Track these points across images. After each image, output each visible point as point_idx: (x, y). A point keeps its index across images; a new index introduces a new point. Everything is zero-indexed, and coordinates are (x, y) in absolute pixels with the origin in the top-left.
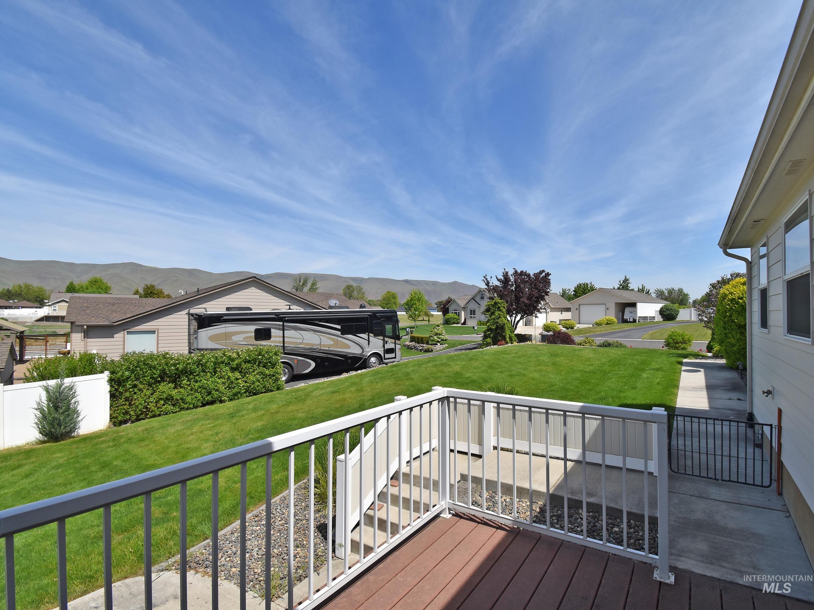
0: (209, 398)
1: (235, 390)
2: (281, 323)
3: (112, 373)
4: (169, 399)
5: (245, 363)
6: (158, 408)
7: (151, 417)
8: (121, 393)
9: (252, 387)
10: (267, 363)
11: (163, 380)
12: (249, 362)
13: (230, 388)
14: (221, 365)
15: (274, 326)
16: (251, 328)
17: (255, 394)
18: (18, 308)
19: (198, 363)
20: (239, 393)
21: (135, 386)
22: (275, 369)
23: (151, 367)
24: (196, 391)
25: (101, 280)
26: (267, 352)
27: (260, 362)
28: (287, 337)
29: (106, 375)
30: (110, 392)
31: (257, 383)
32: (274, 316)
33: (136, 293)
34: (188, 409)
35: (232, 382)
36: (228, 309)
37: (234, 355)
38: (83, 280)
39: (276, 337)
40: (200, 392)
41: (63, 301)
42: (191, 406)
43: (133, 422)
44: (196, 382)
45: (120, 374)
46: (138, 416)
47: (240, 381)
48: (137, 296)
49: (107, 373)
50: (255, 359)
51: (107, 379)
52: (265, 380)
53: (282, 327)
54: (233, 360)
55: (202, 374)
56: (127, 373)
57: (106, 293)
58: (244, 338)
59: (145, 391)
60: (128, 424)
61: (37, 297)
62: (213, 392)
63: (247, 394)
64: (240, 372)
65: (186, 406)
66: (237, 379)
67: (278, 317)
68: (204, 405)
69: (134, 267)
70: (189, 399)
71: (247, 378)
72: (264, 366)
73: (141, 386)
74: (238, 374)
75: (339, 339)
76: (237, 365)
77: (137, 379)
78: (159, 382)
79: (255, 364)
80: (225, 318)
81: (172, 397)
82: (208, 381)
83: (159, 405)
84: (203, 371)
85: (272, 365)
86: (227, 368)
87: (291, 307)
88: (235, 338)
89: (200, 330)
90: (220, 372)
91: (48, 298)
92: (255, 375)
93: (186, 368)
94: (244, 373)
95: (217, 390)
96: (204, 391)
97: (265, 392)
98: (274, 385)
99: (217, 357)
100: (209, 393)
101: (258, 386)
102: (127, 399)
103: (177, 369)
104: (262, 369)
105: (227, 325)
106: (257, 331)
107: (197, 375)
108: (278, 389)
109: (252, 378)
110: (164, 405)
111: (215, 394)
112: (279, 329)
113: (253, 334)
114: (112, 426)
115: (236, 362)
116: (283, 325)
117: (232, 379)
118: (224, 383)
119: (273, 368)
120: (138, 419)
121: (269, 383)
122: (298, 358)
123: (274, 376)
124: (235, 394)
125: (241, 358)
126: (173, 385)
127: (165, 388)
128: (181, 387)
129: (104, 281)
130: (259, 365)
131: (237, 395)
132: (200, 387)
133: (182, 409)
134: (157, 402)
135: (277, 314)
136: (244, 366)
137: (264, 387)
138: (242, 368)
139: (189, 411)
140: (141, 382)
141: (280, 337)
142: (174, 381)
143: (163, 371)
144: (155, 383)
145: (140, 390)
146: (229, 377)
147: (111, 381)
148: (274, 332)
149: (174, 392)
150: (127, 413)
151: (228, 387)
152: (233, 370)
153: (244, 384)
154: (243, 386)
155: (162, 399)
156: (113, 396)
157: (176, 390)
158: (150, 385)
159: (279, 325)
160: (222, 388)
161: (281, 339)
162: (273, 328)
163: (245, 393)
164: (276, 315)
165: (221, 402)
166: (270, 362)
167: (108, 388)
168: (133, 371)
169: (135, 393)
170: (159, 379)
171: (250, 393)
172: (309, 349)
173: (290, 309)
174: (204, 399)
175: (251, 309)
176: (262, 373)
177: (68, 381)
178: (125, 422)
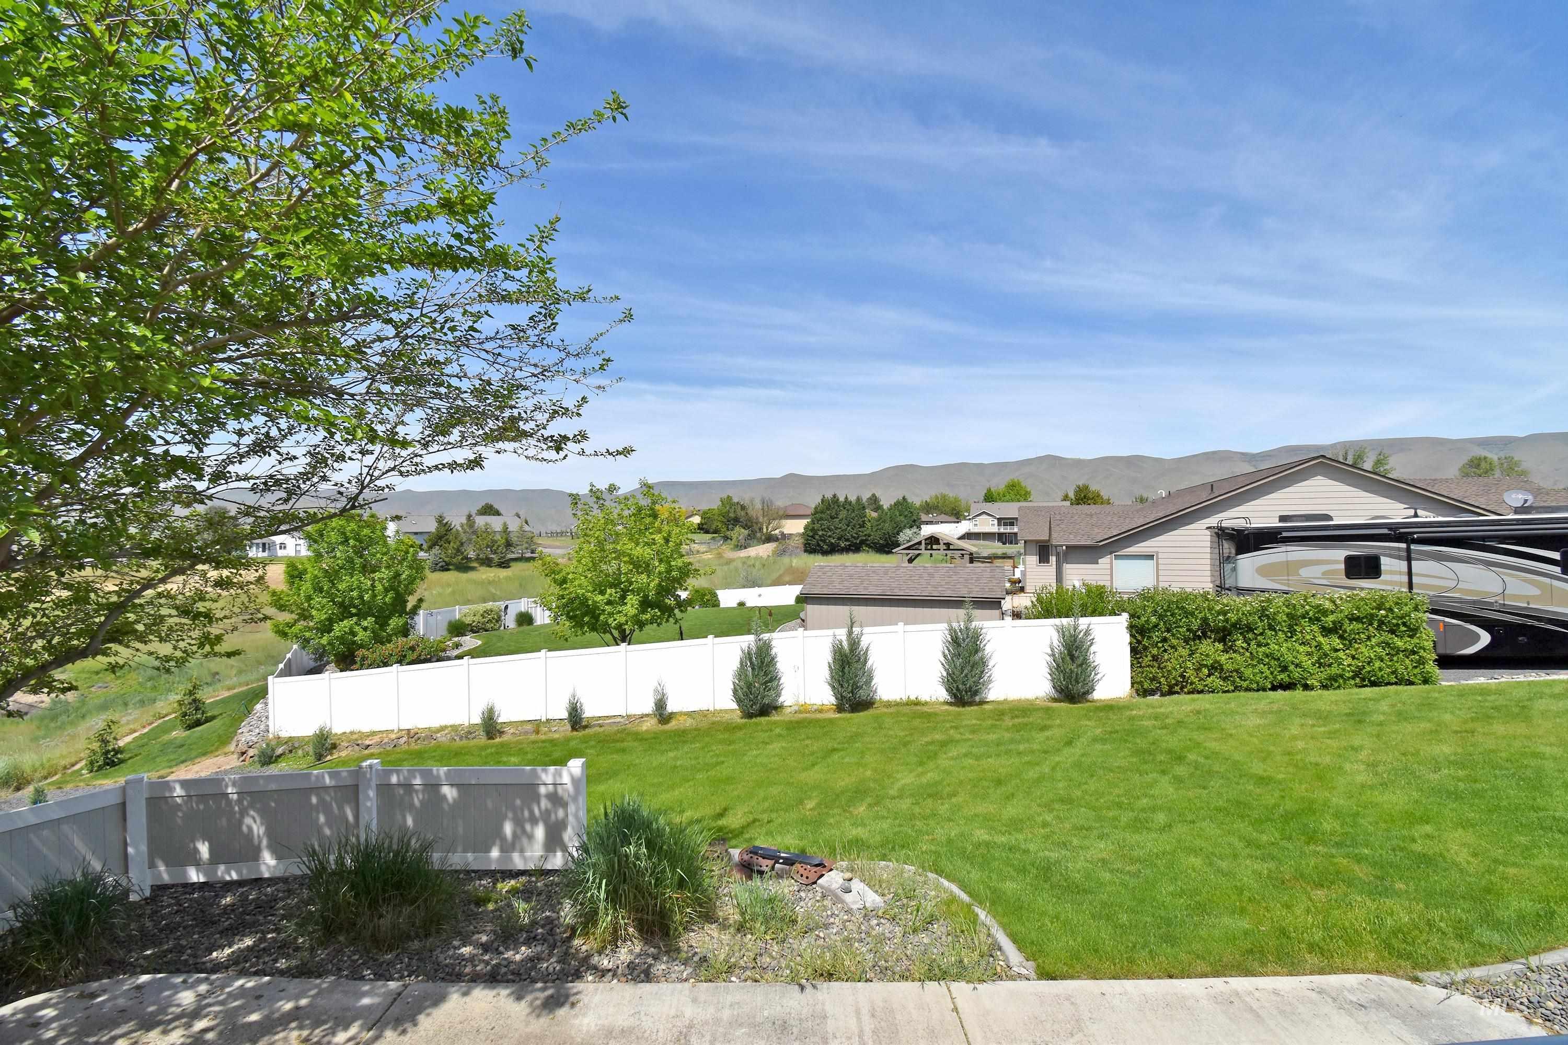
0: (1283, 677)
1: (1334, 670)
2: (1404, 545)
3: (1132, 616)
4: (1215, 668)
5: (1351, 620)
6: (1202, 679)
7: (1189, 693)
8: (1145, 648)
9: (1368, 669)
10: (1398, 625)
11: (1205, 635)
12: (1358, 619)
13: (1321, 665)
14: (1302, 621)
15: (1388, 552)
16: (1338, 555)
17: (1374, 684)
18: (937, 523)
19: (1263, 613)
20: (1341, 676)
21: (1165, 640)
22: (1415, 640)
23: (1188, 614)
24: (1260, 661)
25: (1019, 483)
26: (1397, 604)
27: (1381, 623)
28: (1418, 575)
29: (1123, 619)
30: (1131, 644)
31: (1378, 664)
32: (1385, 531)
33: (1066, 498)
34: (1248, 689)
35: (1326, 655)
36: (1283, 519)
37: (1328, 605)
38: (999, 484)
39: (1392, 573)
40: (1268, 664)
41: (984, 513)
42: (1254, 686)
43: (1163, 695)
44: (1259, 645)
45: (1143, 619)
46: (1171, 687)
47: (1341, 654)
48: (1068, 503)
49: (1125, 616)
50: (1372, 615)
51: (1126, 624)
52: (1395, 658)
53: (1404, 554)
54: (1325, 613)
55: (1269, 633)
56: (1153, 619)
57: (1025, 500)
58: (1324, 573)
59: (1180, 649)
60: (1157, 697)
61: (954, 509)
62: (1292, 667)
63: (1358, 680)
64: (1341, 637)
65: (1245, 684)
66: (1336, 650)
67: (1396, 533)
68: (1274, 688)
69: (1052, 461)
70: (1248, 672)
71: (1357, 649)
72: (1392, 632)
73: (1175, 642)
74: (1338, 641)
75: (1556, 583)
76: (1334, 622)
77: (1168, 631)
78: (1199, 638)
79: (1371, 624)
80: (1285, 534)
81: (1221, 665)
82: (1281, 646)
83: (1201, 675)
84: (1271, 628)
85: (1410, 629)
86: (1315, 628)
87: (1420, 512)
88: (1305, 573)
89: (1240, 557)
90: (1301, 632)
91: (968, 510)
92: (1372, 647)
93: (1240, 620)
94: (1349, 641)
95: (1297, 666)
96: (1273, 663)
97: (1396, 684)
98: (1416, 671)
99: (1294, 606)
100: (1284, 669)
101: (1380, 669)
102: (1155, 659)
103: (1227, 620)
104: (1386, 636)
105: (1289, 548)
106: (1349, 560)
107: (1261, 634)
108: (1426, 681)
109: (1365, 651)
110: (1209, 676)
111: (1296, 673)
112: (1399, 558)
113: (1342, 566)
114: (1135, 694)
115: (1331, 618)
116: (1408, 550)
117: (1326, 648)
118: (1309, 654)
119: (1411, 637)
120: (1171, 692)
121: (1404, 666)
122: (1447, 620)
123: (1414, 653)
124: (1333, 678)
125: (1341, 611)
126: (1220, 646)
127: (1209, 649)
128: (1235, 652)
129: (1023, 484)
130: (1379, 628)
131: (1336, 681)
132: (1267, 656)
133: (1237, 688)
134: (1198, 670)
135: (1392, 527)
136: (1349, 627)
137: (1393, 673)
138: (1345, 631)
139: (1250, 694)
140: (1173, 635)
141: (1400, 573)
142: (1222, 640)
143: (1205, 620)
144: (1194, 640)
145: (1173, 647)
146: (1319, 646)
147: (1131, 627)
148: (1386, 563)
149: (1223, 658)
150: (1153, 679)
151: (1318, 662)
152: (1327, 631)
153: (1350, 660)
154: (1349, 665)
155: (1206, 666)
156: (1134, 651)
157: (1227, 656)
158: (1186, 641)
159: (1399, 549)
160: (1307, 663)
161: (1405, 579)
162: (1385, 555)
163: (1353, 678)
164: (1390, 529)
165: (1306, 687)
166: (1404, 624)
167: (1127, 638)
168: (1161, 617)
169: (1165, 651)
170: (1199, 633)
171: (1363, 679)
172: (1474, 602)
173: (1416, 515)
174: (1275, 677)
175: (1329, 518)
176: (1388, 644)
177: (1084, 622)
178: (1152, 692)
